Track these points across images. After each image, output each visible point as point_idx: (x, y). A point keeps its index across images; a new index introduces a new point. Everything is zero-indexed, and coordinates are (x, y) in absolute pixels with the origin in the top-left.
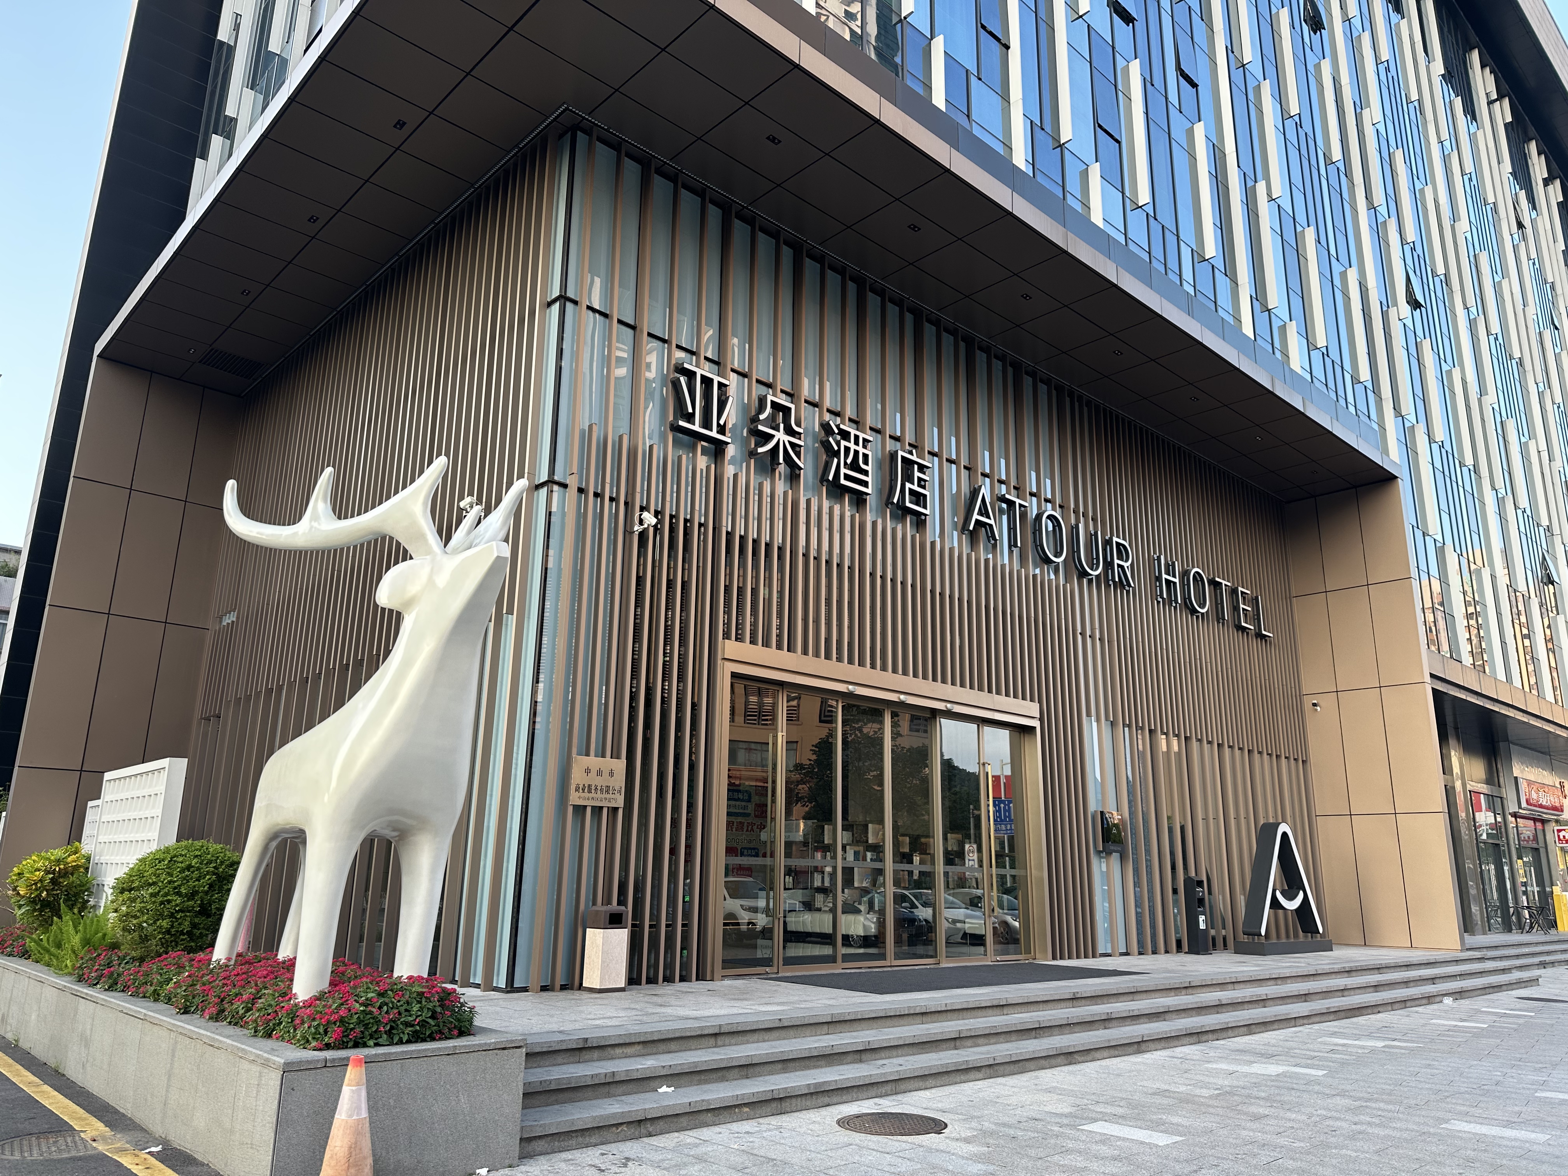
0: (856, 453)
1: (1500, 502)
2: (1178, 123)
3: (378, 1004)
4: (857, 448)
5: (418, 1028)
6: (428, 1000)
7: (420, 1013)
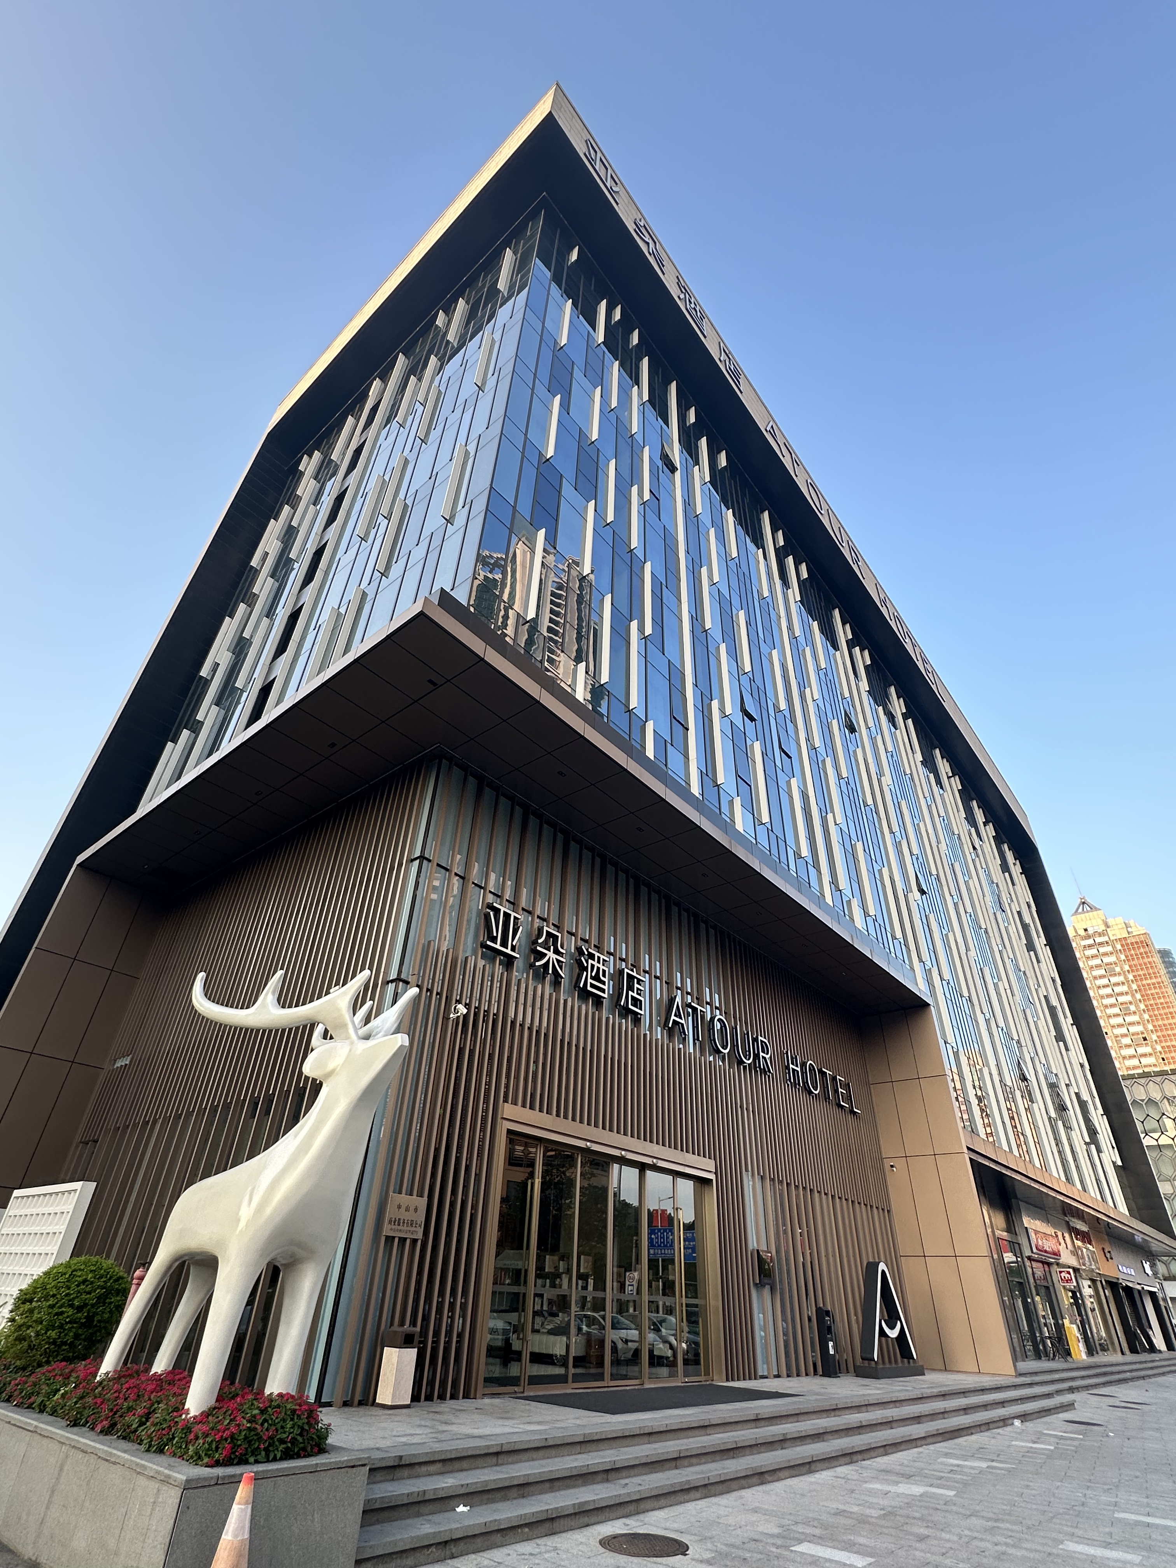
0: (598, 968)
1: (987, 1021)
2: (782, 778)
3: (261, 1421)
4: (599, 966)
5: (289, 1445)
6: (299, 1417)
7: (292, 1430)
